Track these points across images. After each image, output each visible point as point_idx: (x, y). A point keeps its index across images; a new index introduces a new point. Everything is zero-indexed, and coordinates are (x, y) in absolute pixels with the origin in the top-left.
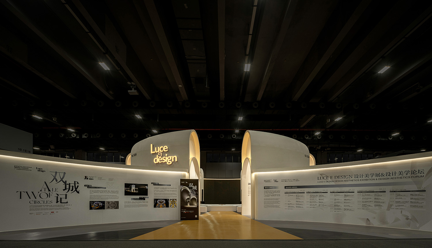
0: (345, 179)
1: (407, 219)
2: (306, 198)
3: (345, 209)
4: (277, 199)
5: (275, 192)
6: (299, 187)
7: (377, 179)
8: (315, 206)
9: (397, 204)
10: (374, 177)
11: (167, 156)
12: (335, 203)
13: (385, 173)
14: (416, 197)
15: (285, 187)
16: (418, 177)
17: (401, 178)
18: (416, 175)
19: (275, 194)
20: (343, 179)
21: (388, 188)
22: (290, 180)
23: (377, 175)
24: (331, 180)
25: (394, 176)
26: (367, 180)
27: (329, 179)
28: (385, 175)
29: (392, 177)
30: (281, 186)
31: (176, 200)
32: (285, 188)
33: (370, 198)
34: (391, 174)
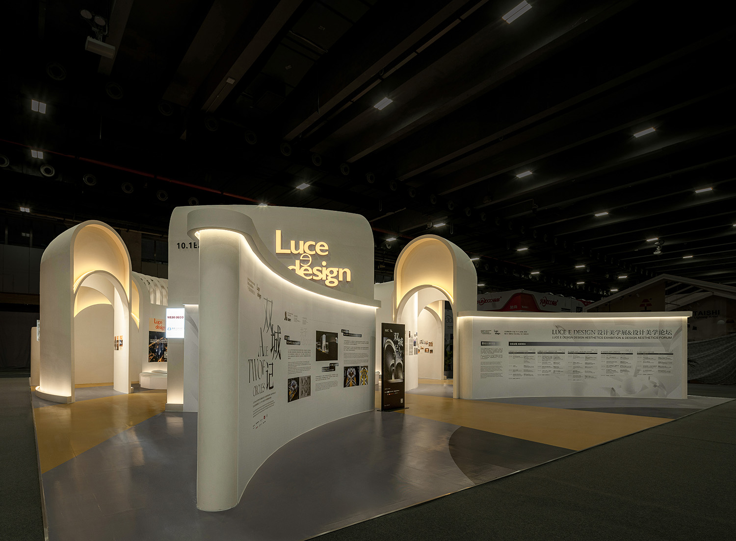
0: (587, 335)
1: (655, 386)
2: (537, 361)
3: (586, 376)
4: (499, 363)
5: (496, 351)
6: (528, 344)
7: (623, 338)
8: (549, 373)
9: (644, 369)
10: (620, 335)
11: (327, 267)
12: (574, 367)
13: (632, 331)
14: (664, 361)
15: (510, 343)
16: (666, 338)
17: (649, 338)
18: (664, 336)
19: (495, 354)
20: (585, 336)
21: (635, 350)
22: (516, 333)
23: (624, 333)
24: (569, 336)
25: (641, 335)
26: (612, 338)
27: (567, 335)
28: (632, 333)
29: (639, 336)
30: (504, 340)
31: (367, 367)
32: (510, 345)
33: (616, 362)
34: (639, 333)
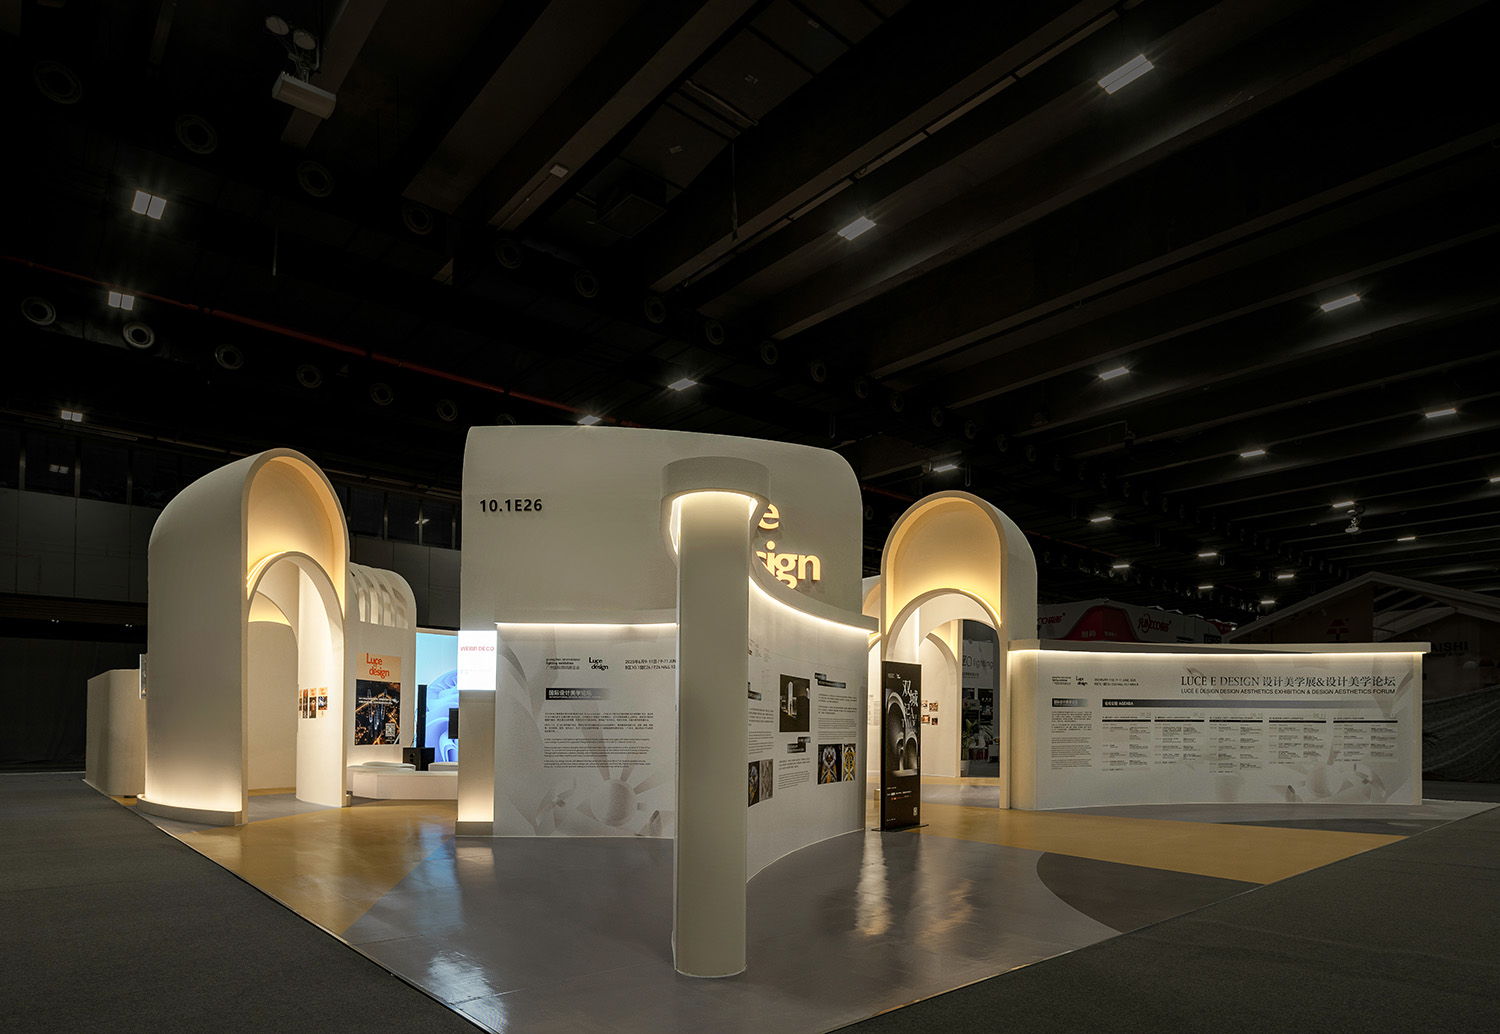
0: (1244, 687)
1: (1365, 782)
2: (1153, 736)
3: (1243, 765)
4: (1084, 740)
5: (1079, 716)
6: (1138, 703)
7: (1308, 692)
8: (1176, 759)
9: (1347, 751)
10: (1303, 687)
12: (1221, 748)
13: (1324, 679)
14: (1381, 735)
15: (1104, 701)
16: (1385, 692)
17: (1354, 691)
18: (1380, 689)
19: (1078, 722)
20: (1240, 688)
21: (1331, 714)
22: (1116, 683)
23: (1310, 682)
24: (1212, 687)
25: (1341, 687)
26: (1289, 692)
27: (1208, 686)
28: (1325, 684)
29: (1338, 688)
30: (1094, 696)
31: (854, 746)
32: (1104, 706)
33: (1296, 737)
34: (1336, 683)
